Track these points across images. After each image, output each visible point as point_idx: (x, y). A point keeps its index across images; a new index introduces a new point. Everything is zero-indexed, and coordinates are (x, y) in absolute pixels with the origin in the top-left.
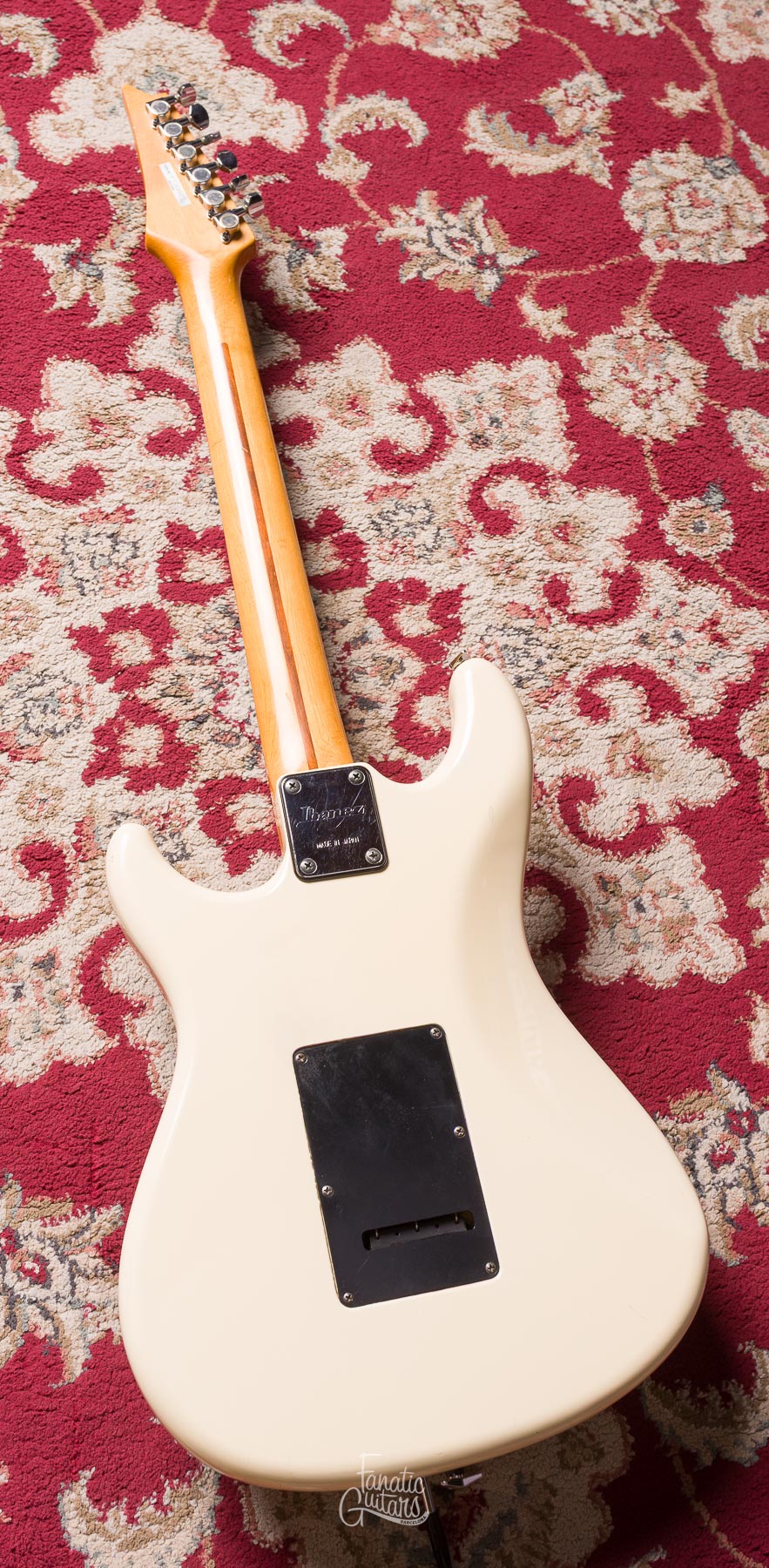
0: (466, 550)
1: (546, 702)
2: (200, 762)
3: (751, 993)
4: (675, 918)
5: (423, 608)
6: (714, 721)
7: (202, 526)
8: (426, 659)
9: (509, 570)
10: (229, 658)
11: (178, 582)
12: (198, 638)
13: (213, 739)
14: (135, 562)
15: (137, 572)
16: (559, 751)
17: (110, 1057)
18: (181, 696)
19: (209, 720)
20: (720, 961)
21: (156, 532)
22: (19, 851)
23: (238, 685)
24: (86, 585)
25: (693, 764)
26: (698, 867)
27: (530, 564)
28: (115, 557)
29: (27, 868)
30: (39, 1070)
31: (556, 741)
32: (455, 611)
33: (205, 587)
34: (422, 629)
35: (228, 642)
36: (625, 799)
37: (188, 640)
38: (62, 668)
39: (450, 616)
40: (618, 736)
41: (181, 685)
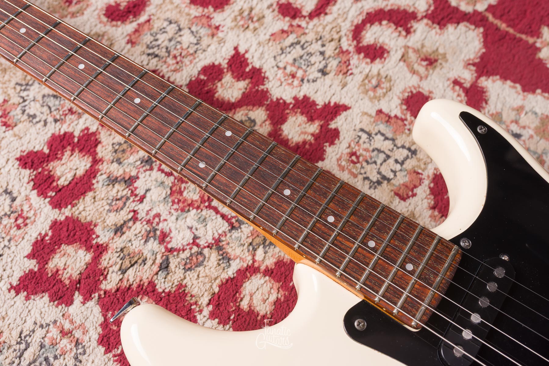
0: (217, 28)
1: (348, 71)
2: (193, 293)
4: (538, 124)
5: (228, 78)
6: (436, 8)
7: (42, 142)
8: (260, 104)
9: (251, 19)
10: (142, 209)
11: (60, 190)
12: (109, 214)
13: (186, 270)
14: (17, 202)
15: (26, 208)
16: (385, 90)
18: (136, 262)
19: (171, 260)
21: (14, 171)
23: (165, 220)
25: (452, 38)
26: (515, 88)
27: (259, 6)
31: (376, 86)
32: (247, 65)
33: (82, 178)
34: (240, 89)
35: (132, 199)
36: (443, 86)
37: (104, 221)
38: (33, 320)
39: (247, 70)
40: (403, 56)
41: (129, 255)
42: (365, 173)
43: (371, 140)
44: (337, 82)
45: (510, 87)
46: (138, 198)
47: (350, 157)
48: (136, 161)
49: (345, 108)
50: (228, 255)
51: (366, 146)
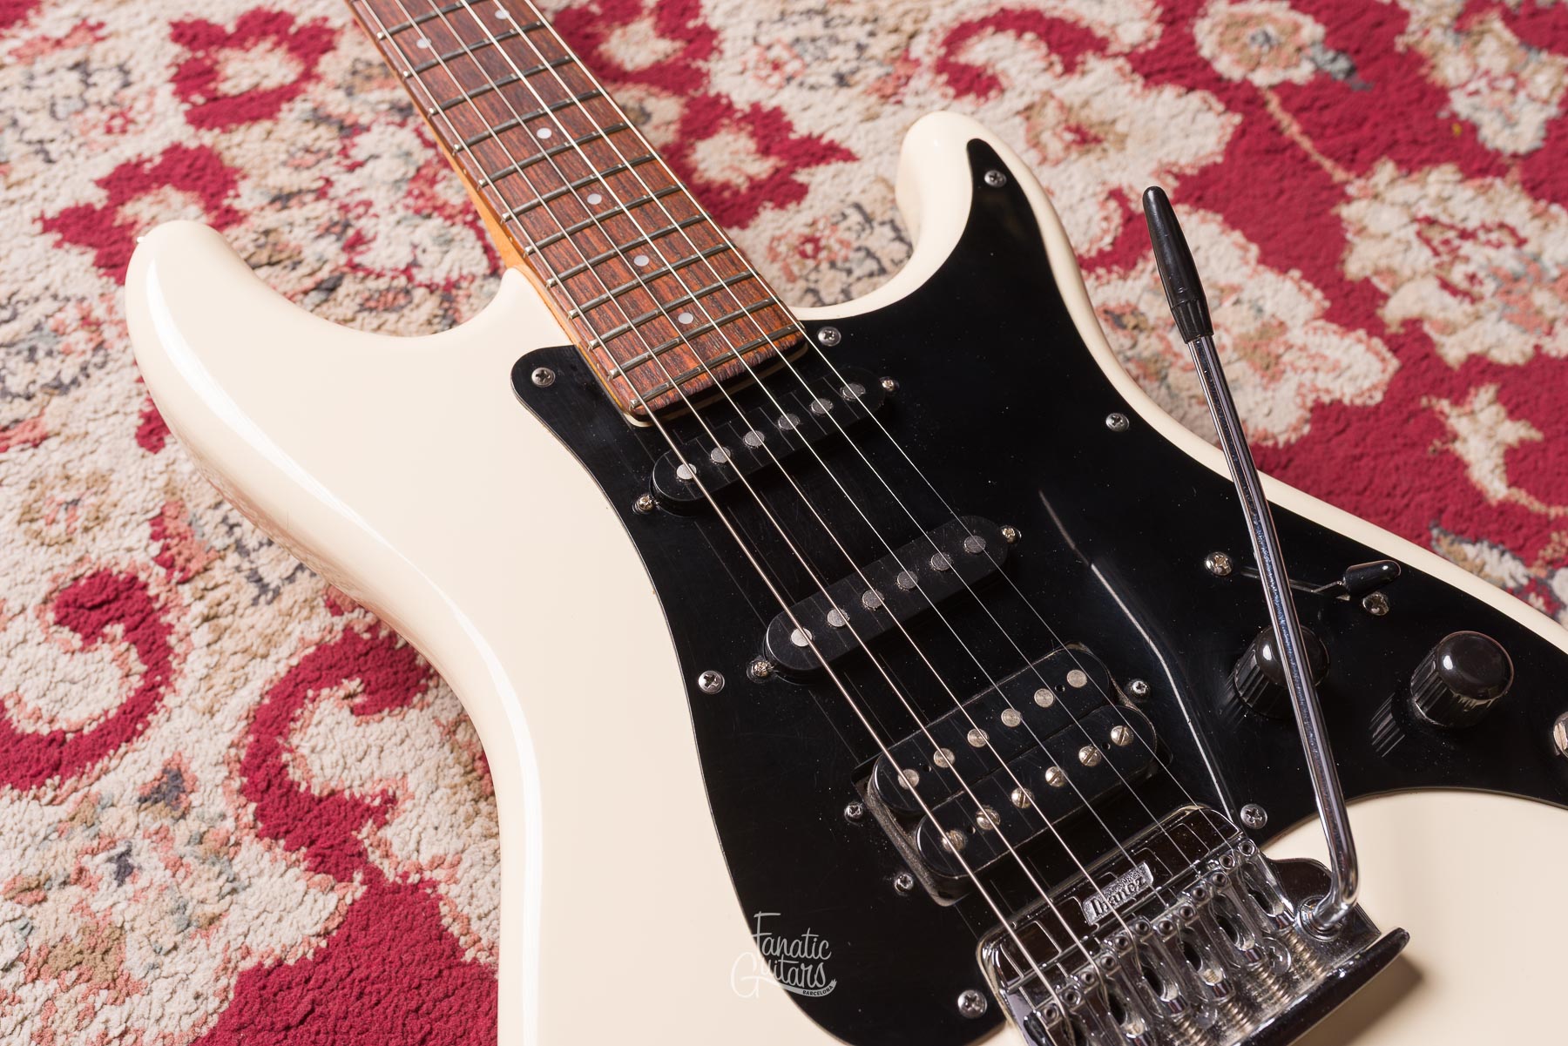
1: (895, 94)
3: (1429, 401)
4: (1252, 332)
5: (643, 26)
6: (1159, 48)
7: (232, 12)
8: (679, 92)
10: (345, 182)
11: (215, 99)
12: (281, 169)
14: (130, 92)
15: (140, 105)
17: (356, 920)
19: (345, 282)
20: (1356, 370)
21: (154, 41)
22: (50, 605)
23: (376, 216)
24: (49, 147)
25: (1161, 112)
26: (1246, 250)
28: (92, 95)
29: (74, 629)
30: (213, 1003)
32: (696, 16)
33: (266, 94)
34: (655, 52)
35: (335, 159)
36: (1085, 190)
37: (265, 176)
38: (46, 282)
39: (691, 24)
40: (1029, 108)
41: (275, 244)
42: (816, 281)
43: (863, 230)
44: (859, 106)
45: (1235, 244)
46: (348, 162)
47: (803, 243)
48: (383, 102)
49: (848, 156)
50: (457, 315)
51: (847, 236)
